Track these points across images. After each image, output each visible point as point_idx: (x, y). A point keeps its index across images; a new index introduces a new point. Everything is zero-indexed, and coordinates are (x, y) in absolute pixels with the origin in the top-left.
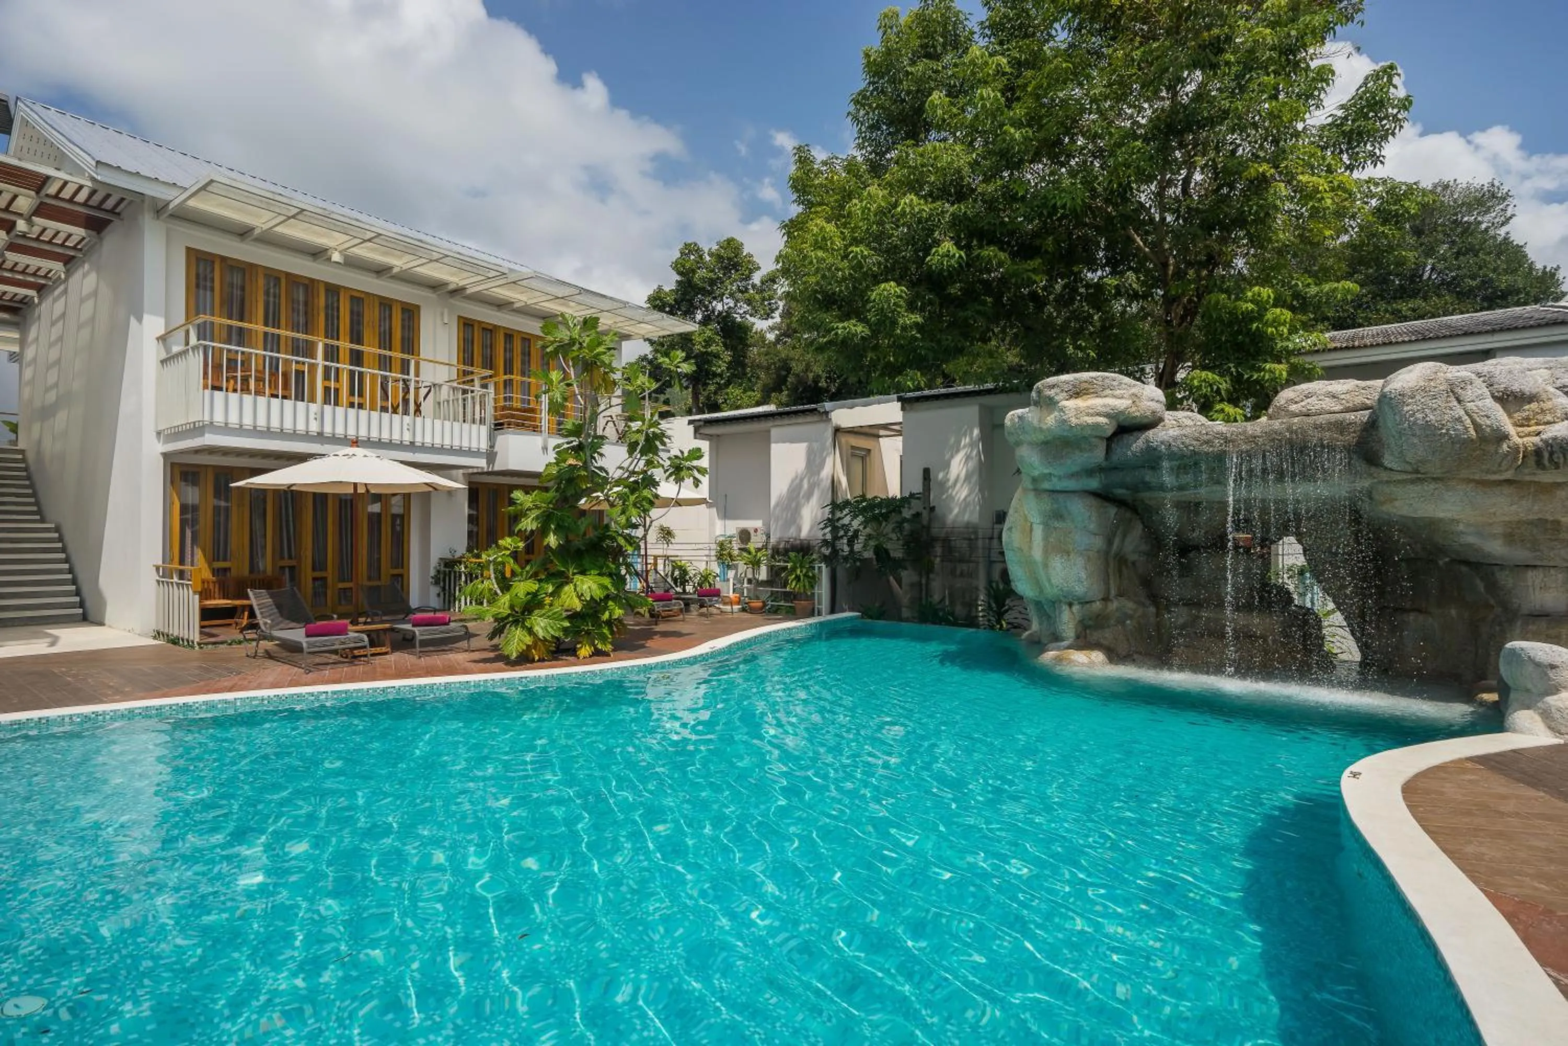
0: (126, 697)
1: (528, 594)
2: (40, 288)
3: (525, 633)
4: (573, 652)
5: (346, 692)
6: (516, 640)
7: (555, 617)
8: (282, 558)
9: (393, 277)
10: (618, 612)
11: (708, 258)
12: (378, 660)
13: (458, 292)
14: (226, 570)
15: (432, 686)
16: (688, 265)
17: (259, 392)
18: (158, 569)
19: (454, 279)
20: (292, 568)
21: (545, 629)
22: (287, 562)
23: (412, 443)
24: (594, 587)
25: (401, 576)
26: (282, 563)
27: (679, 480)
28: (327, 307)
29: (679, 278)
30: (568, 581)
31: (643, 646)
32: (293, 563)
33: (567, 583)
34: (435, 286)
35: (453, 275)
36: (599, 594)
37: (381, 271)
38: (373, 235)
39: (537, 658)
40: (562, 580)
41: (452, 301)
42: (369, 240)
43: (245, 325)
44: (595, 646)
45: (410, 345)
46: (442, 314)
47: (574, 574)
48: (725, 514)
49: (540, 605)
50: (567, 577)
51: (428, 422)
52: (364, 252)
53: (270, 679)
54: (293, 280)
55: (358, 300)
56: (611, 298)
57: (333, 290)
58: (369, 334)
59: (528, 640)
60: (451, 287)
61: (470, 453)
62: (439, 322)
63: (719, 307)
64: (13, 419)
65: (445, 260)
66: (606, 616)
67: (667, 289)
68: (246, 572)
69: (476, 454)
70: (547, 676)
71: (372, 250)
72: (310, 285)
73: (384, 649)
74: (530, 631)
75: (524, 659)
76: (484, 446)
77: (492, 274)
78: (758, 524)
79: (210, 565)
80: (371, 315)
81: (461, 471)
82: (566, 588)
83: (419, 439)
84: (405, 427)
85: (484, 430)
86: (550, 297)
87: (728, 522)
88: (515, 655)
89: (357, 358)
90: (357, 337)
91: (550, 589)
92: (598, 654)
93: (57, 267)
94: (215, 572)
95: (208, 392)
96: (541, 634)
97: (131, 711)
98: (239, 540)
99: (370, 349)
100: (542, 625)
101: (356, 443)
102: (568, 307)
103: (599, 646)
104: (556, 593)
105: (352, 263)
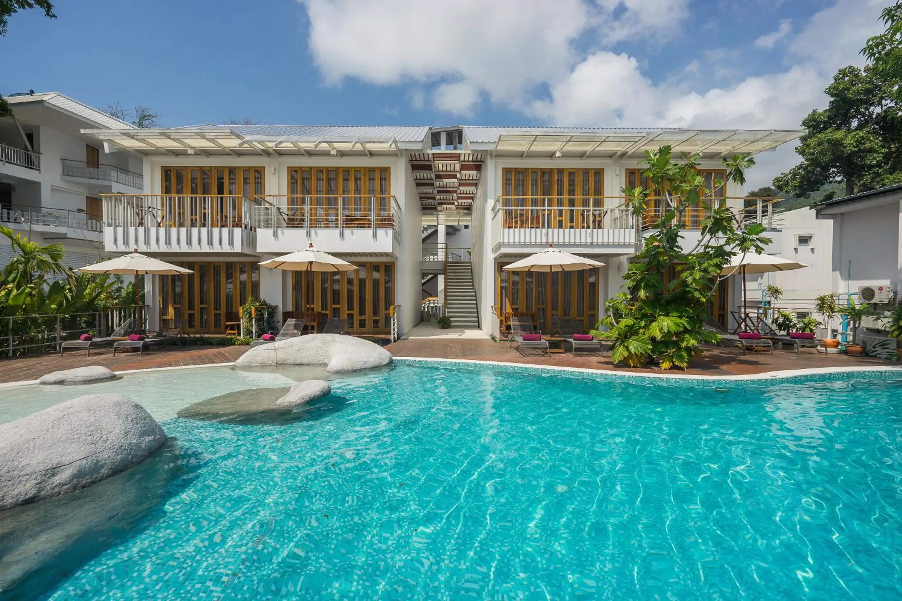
0: (457, 357)
1: (626, 326)
2: (472, 198)
3: (624, 349)
4: (657, 364)
5: (526, 368)
6: (620, 353)
7: (642, 341)
8: (539, 304)
9: (588, 157)
10: (693, 342)
11: (864, 74)
12: (553, 356)
13: (623, 155)
14: (517, 309)
15: (564, 371)
16: (841, 87)
17: (522, 227)
18: (492, 307)
19: (620, 149)
20: (543, 309)
21: (636, 348)
22: (541, 306)
23: (592, 243)
24: (671, 324)
25: (594, 315)
26: (539, 307)
27: (744, 250)
28: (558, 180)
29: (832, 99)
30: (654, 319)
31: (717, 368)
32: (543, 306)
33: (654, 321)
34: (611, 156)
35: (617, 146)
36: (673, 329)
37: (582, 155)
38: (569, 137)
39: (632, 365)
40: (652, 319)
41: (622, 161)
42: (569, 141)
43: (524, 197)
44: (673, 363)
45: (599, 190)
46: (616, 170)
47: (659, 316)
48: (849, 276)
49: (636, 333)
50: (655, 318)
51: (606, 230)
52: (570, 148)
53: (505, 358)
54: (543, 171)
55: (572, 173)
56: (723, 131)
57: (560, 171)
58: (578, 189)
59: (626, 354)
60: (619, 153)
61: (624, 246)
62: (614, 175)
63: (878, 110)
64: (469, 250)
65: (609, 139)
66: (684, 344)
67: (820, 111)
68: (525, 310)
69: (629, 246)
70: (629, 377)
71: (574, 145)
72: (551, 171)
73: (561, 351)
74: (627, 348)
75: (623, 365)
76: (633, 241)
77: (638, 138)
78: (886, 283)
79: (511, 306)
80: (579, 179)
81: (626, 257)
82: (654, 324)
83: (595, 241)
84: (588, 235)
85: (633, 231)
86: (678, 143)
87: (851, 282)
88: (616, 362)
89: (572, 203)
90: (572, 192)
91: (643, 324)
92: (675, 368)
93: (473, 188)
94: (513, 309)
95: (506, 230)
96: (633, 350)
97: (451, 363)
98: (522, 295)
99: (578, 197)
100: (634, 346)
101: (551, 246)
102: (696, 145)
103: (676, 363)
104: (646, 327)
105: (566, 155)
